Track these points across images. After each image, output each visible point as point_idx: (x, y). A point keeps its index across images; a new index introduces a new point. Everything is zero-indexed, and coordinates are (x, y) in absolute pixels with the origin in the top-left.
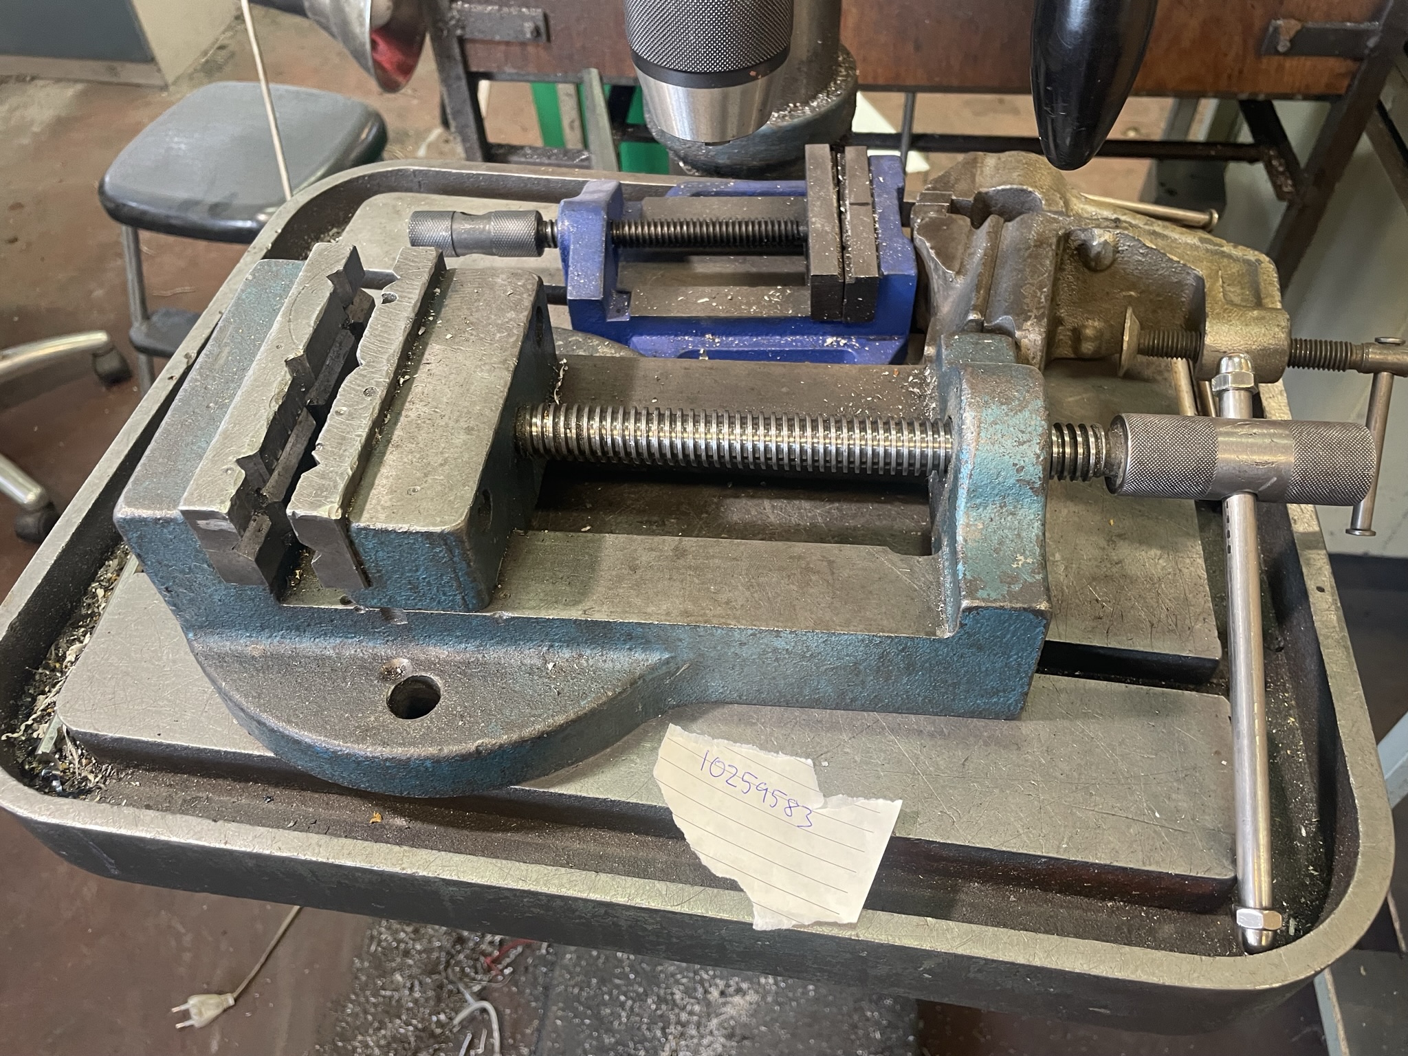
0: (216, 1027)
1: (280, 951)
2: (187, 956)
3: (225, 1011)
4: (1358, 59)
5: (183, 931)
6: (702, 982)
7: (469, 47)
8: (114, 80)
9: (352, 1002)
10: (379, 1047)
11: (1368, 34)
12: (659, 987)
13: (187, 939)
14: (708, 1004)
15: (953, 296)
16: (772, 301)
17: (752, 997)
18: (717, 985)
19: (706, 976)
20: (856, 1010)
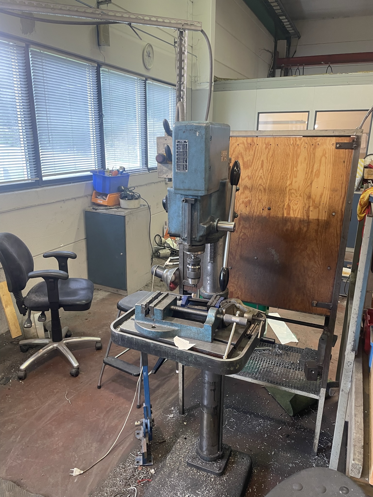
0: (77, 477)
1: (95, 467)
2: (76, 462)
3: (80, 474)
4: (330, 310)
5: (76, 457)
7: (184, 286)
8: (117, 293)
9: (107, 481)
10: (109, 491)
11: (331, 305)
13: (77, 459)
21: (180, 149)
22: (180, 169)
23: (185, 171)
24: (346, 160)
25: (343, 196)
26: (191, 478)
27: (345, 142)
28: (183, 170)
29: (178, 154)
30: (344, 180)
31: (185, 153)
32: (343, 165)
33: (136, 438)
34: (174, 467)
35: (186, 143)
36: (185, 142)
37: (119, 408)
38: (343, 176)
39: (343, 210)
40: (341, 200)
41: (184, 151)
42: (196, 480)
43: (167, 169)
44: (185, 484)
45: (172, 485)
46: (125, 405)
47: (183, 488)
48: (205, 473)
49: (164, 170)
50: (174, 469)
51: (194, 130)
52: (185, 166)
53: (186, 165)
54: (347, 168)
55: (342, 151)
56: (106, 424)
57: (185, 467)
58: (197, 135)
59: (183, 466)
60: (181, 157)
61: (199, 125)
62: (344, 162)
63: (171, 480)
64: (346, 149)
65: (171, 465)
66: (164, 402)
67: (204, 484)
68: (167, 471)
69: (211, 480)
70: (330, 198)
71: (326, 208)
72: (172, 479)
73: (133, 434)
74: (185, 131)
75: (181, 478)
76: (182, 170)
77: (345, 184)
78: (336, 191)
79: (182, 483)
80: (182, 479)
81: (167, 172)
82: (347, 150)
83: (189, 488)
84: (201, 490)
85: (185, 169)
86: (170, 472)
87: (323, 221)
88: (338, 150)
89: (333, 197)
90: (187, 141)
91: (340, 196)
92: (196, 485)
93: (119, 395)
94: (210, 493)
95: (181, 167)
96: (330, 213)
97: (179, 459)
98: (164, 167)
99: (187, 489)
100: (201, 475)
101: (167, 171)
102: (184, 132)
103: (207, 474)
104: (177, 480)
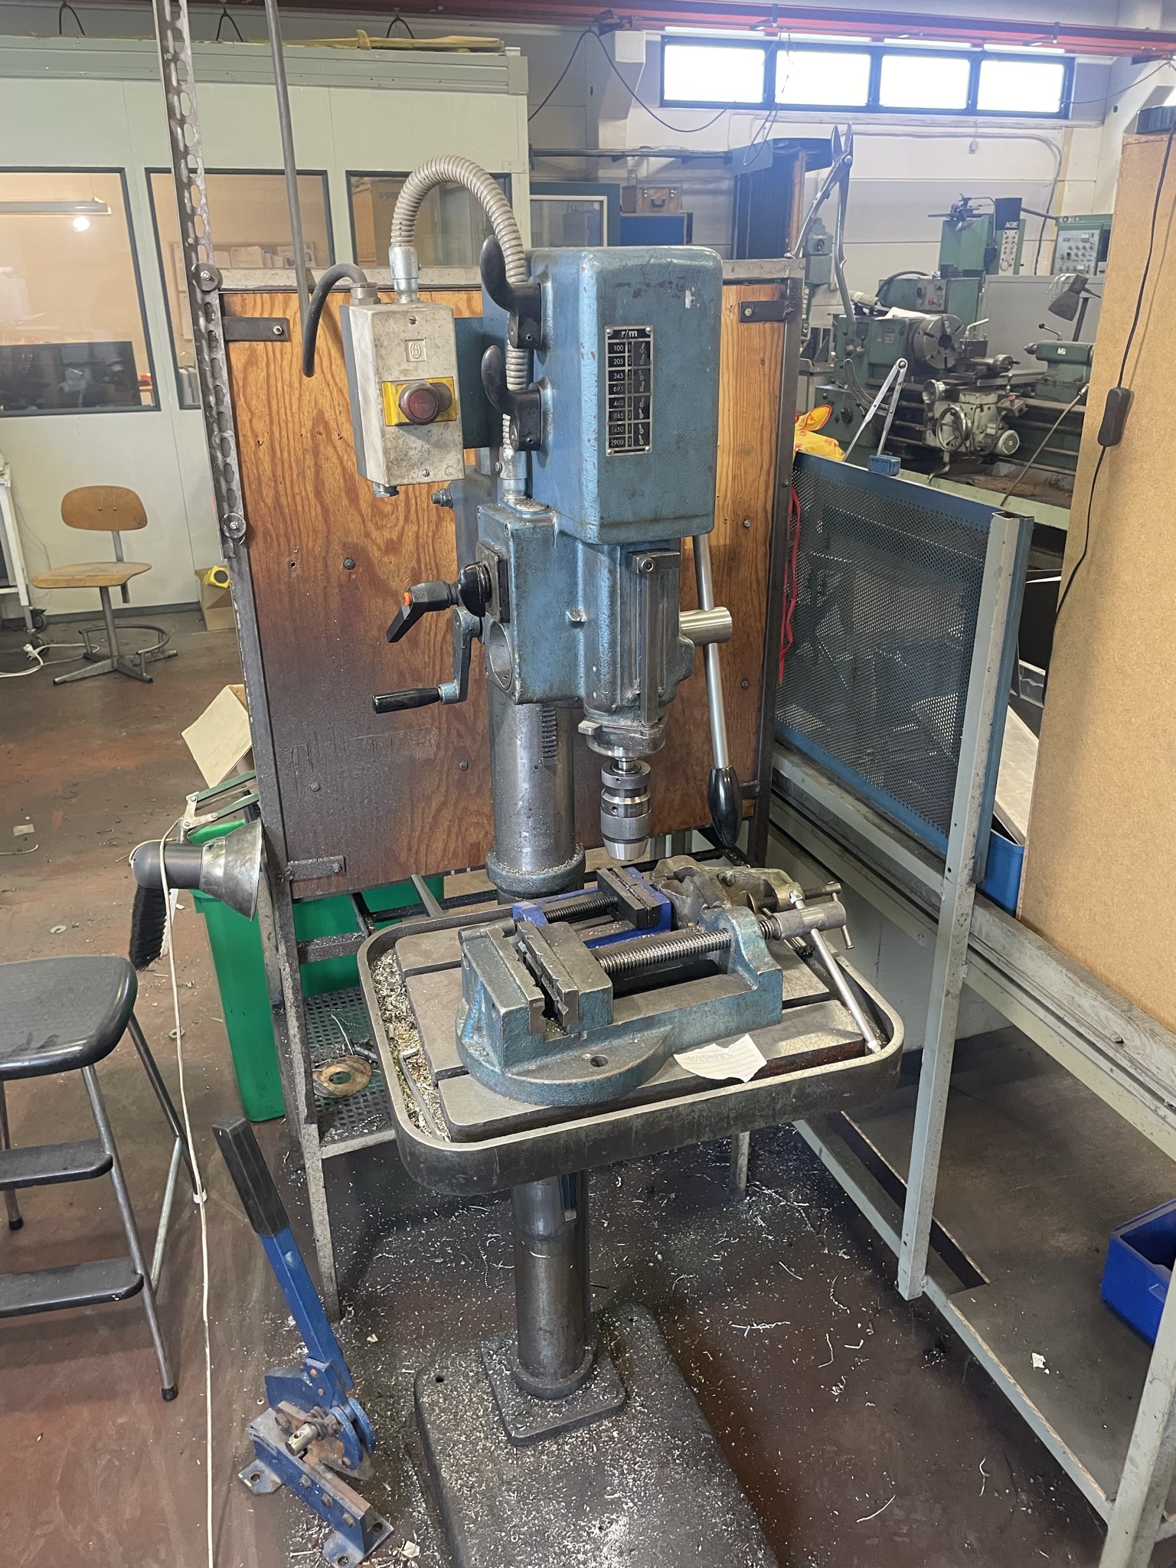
4: (754, 798)
6: (582, 1528)
11: (754, 786)
12: (552, 1546)
14: (594, 1541)
15: (688, 905)
16: (615, 928)
17: (623, 1520)
18: (594, 1526)
19: (583, 1524)
20: (697, 1496)
21: (624, 365)
22: (624, 446)
23: (644, 450)
24: (768, 355)
25: (765, 467)
26: (559, 1478)
27: (762, 299)
28: (633, 448)
29: (616, 385)
30: (767, 415)
31: (642, 378)
32: (762, 373)
33: (259, 1495)
34: (487, 1485)
35: (647, 339)
36: (642, 333)
37: (99, 1446)
38: (762, 405)
39: (769, 508)
40: (763, 478)
41: (636, 372)
42: (576, 1469)
43: (426, 447)
44: (559, 1503)
45: (531, 1537)
46: (114, 1422)
47: (566, 1521)
48: (583, 1433)
49: (413, 452)
50: (492, 1488)
51: (674, 285)
52: (642, 431)
53: (646, 426)
54: (772, 379)
55: (756, 327)
56: (103, 1529)
57: (517, 1459)
58: (688, 305)
59: (510, 1461)
60: (627, 396)
61: (694, 263)
62: (763, 361)
63: (514, 1526)
64: (766, 321)
65: (472, 1487)
66: (244, 1320)
67: (605, 1464)
68: (478, 1512)
69: (612, 1438)
70: (734, 477)
71: (725, 508)
72: (516, 1521)
73: (235, 1493)
74: (640, 290)
75: (534, 1498)
76: (630, 445)
77: (769, 429)
78: (748, 453)
79: (548, 1509)
80: (540, 1500)
81: (428, 459)
82: (768, 325)
83: (579, 1507)
84: (611, 1485)
85: (641, 442)
86: (491, 1508)
87: (722, 549)
88: (746, 325)
89: (743, 472)
90: (648, 329)
91: (759, 467)
92: (591, 1484)
93: (53, 1404)
94: (640, 1471)
95: (627, 436)
96: (737, 523)
97: (477, 1451)
98: (413, 438)
99: (579, 1513)
100: (576, 1446)
101: (426, 454)
102: (637, 294)
103: (590, 1430)
104: (529, 1513)
